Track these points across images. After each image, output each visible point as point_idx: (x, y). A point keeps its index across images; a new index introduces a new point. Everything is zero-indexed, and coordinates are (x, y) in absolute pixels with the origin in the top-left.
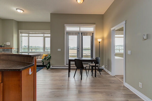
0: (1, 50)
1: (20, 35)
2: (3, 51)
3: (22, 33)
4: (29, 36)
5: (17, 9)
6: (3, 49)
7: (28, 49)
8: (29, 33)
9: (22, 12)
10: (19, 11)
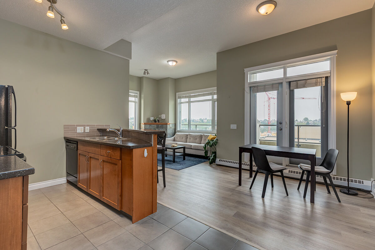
0: (155, 127)
1: (178, 100)
2: (157, 127)
3: (180, 98)
4: (189, 102)
5: (168, 62)
6: (157, 124)
7: (188, 125)
8: (190, 97)
9: (174, 63)
10: (170, 63)
